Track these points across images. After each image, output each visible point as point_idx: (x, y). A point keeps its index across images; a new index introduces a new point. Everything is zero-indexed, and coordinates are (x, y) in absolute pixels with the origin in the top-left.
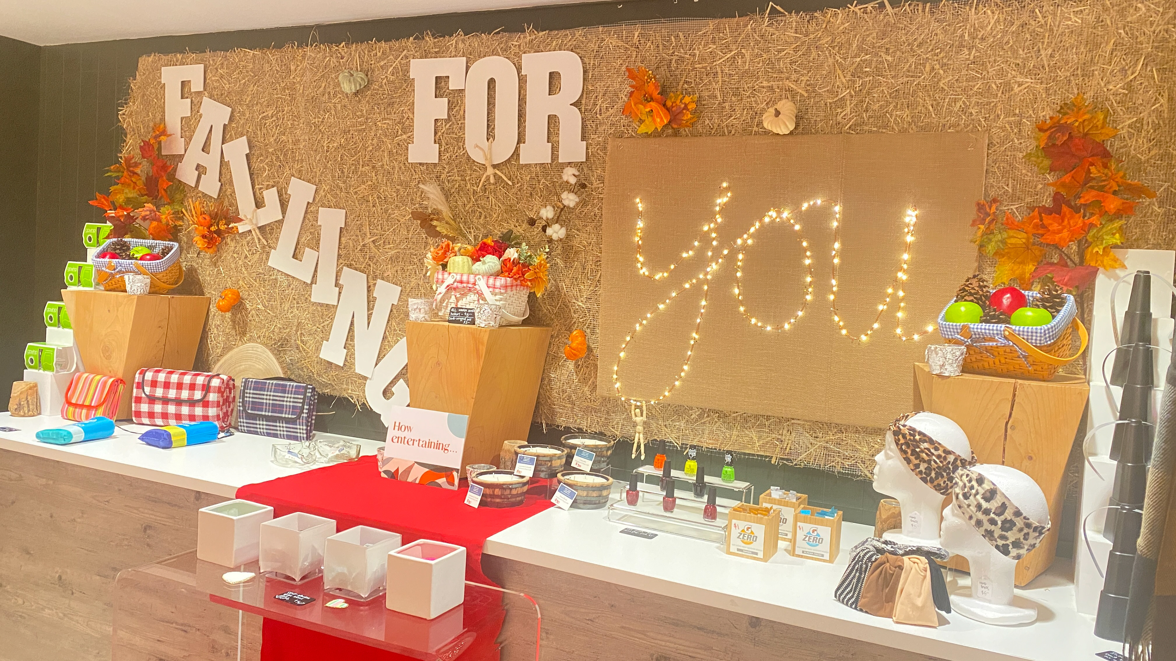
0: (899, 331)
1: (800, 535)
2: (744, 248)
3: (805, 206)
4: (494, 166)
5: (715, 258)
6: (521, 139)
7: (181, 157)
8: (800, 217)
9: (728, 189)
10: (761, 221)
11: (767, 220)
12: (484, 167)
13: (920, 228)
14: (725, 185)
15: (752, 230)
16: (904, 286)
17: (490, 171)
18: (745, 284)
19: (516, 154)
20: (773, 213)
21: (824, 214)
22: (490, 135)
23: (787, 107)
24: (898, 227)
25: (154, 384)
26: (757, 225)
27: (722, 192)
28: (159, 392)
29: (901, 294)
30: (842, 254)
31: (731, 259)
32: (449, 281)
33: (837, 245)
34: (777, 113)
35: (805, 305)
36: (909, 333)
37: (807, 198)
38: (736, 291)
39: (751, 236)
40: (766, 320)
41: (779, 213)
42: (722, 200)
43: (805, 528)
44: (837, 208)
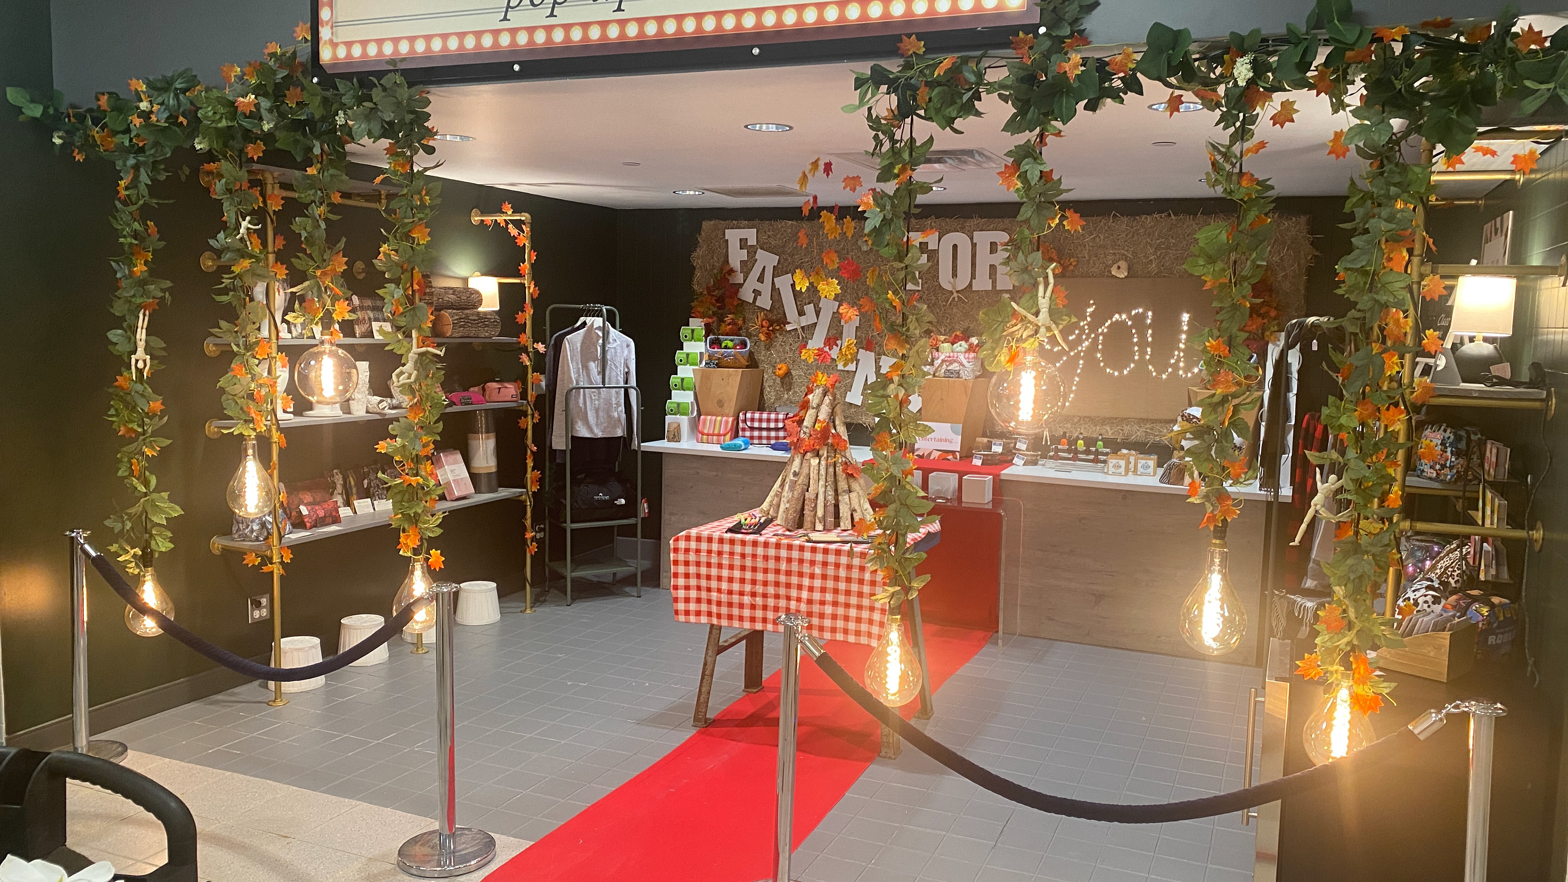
0: (1181, 372)
1: (1139, 465)
2: (1102, 334)
3: (1133, 313)
4: (958, 292)
5: (1087, 339)
6: (973, 276)
7: (741, 285)
8: (1130, 318)
9: (1093, 304)
10: (1111, 319)
11: (1114, 319)
12: (952, 293)
13: (1190, 323)
14: (1092, 302)
15: (1107, 324)
16: (1183, 351)
17: (955, 295)
18: (1102, 352)
19: (970, 285)
20: (1117, 316)
21: (1143, 316)
22: (955, 275)
23: (1123, 264)
24: (1180, 323)
25: (752, 420)
26: (1109, 322)
27: (1089, 306)
28: (756, 425)
29: (1182, 354)
30: (1152, 336)
31: (1096, 339)
32: (942, 357)
33: (1150, 331)
34: (1119, 268)
35: (1134, 361)
36: (1186, 372)
37: (1135, 309)
38: (1099, 355)
39: (1107, 327)
40: (1114, 369)
41: (1121, 316)
42: (1090, 310)
43: (1142, 462)
44: (1150, 314)
